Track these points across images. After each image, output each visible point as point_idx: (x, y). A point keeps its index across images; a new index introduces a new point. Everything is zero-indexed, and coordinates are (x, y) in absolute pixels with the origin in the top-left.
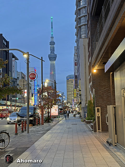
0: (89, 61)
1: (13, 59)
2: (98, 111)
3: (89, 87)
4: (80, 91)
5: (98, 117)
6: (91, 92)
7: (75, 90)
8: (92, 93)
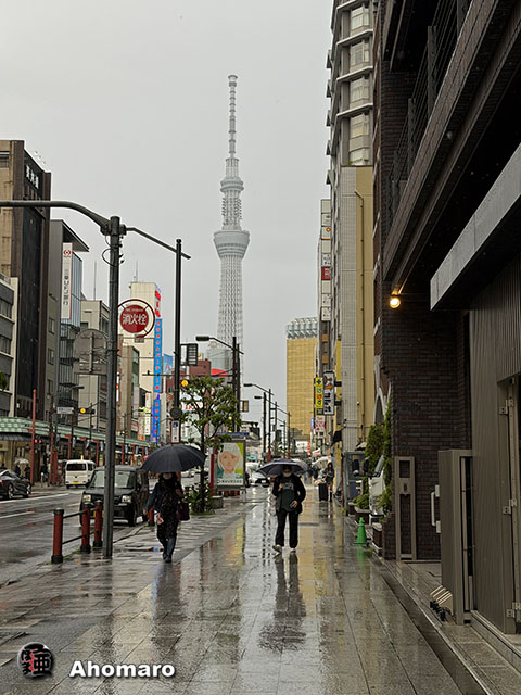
2: (404, 473)
3: (376, 368)
6: (380, 391)
7: (319, 382)
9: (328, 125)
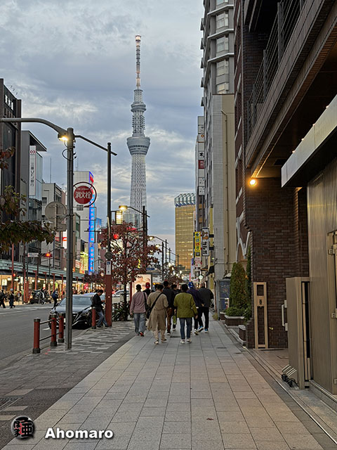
0: (237, 155)
1: (33, 148)
2: (260, 293)
3: (237, 225)
4: (212, 236)
5: (258, 307)
6: (240, 241)
7: (197, 235)
8: (244, 242)
9: (202, 67)
